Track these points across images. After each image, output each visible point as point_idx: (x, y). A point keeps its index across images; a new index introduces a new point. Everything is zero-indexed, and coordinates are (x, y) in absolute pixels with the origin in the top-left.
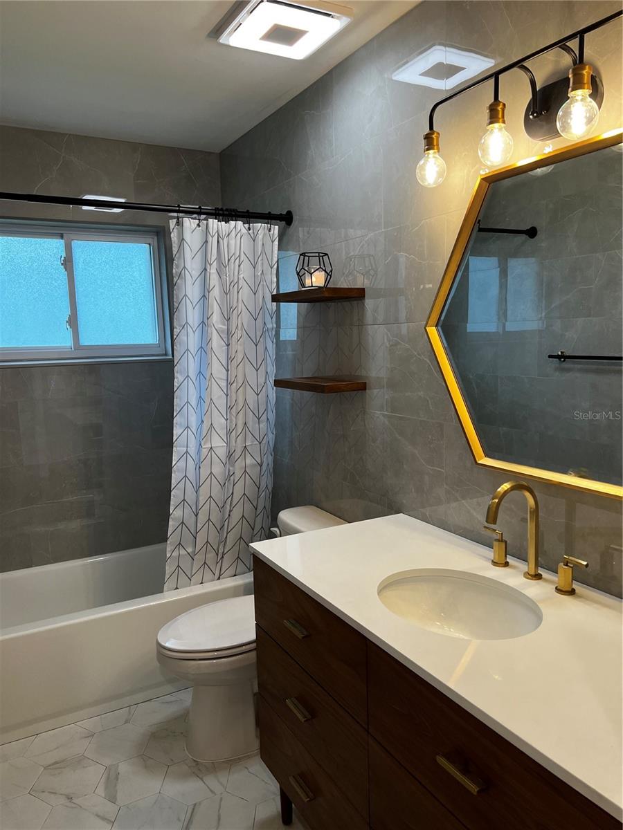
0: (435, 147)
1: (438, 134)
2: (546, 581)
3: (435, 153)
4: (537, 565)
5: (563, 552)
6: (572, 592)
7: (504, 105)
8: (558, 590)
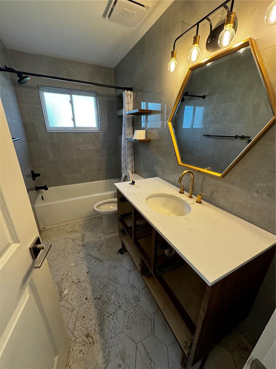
0: (175, 57)
1: (176, 51)
2: (194, 199)
3: (174, 59)
4: (192, 194)
5: (200, 191)
6: (201, 203)
7: (200, 36)
8: (197, 202)
